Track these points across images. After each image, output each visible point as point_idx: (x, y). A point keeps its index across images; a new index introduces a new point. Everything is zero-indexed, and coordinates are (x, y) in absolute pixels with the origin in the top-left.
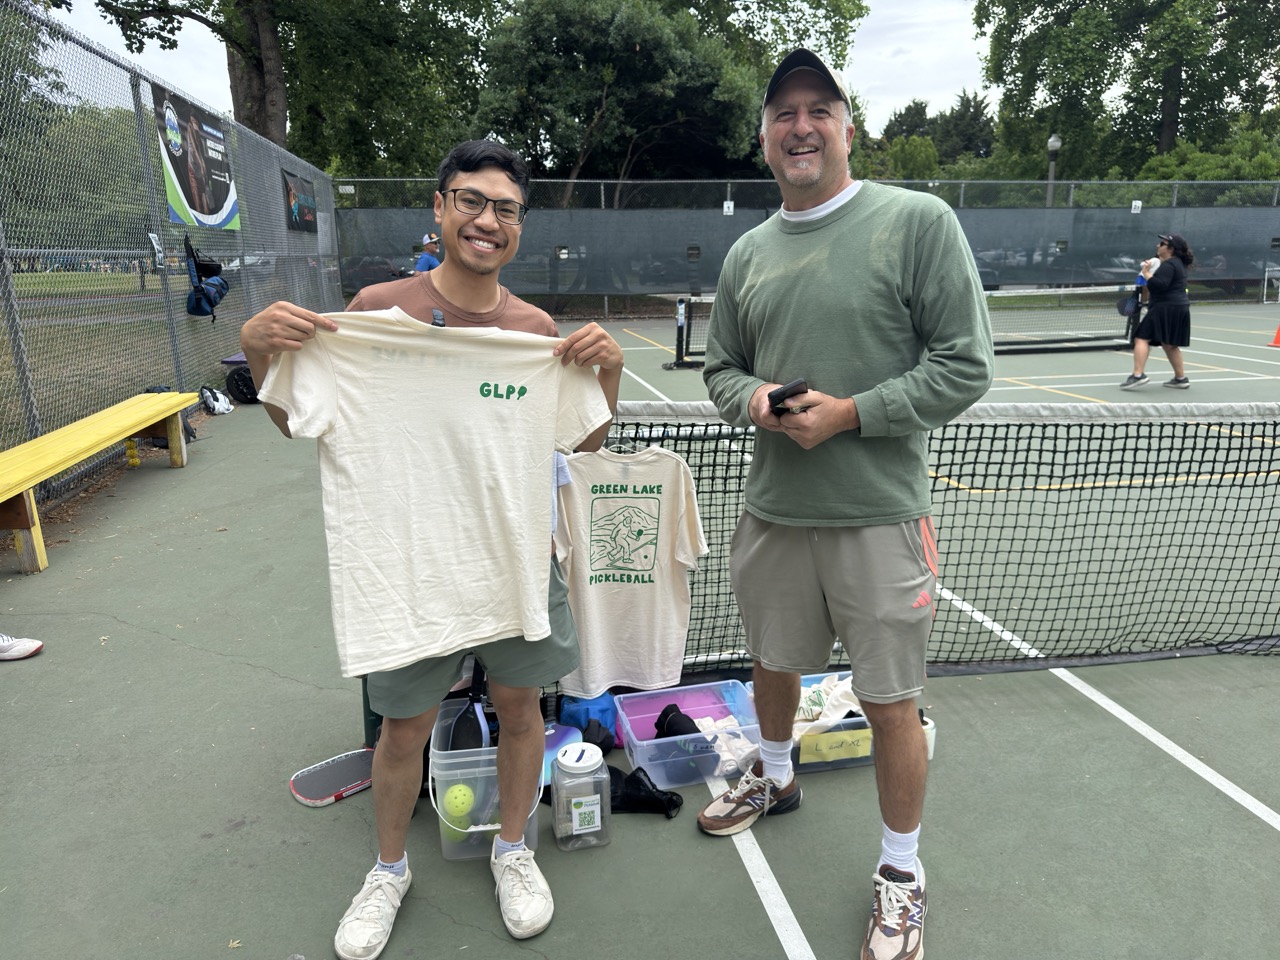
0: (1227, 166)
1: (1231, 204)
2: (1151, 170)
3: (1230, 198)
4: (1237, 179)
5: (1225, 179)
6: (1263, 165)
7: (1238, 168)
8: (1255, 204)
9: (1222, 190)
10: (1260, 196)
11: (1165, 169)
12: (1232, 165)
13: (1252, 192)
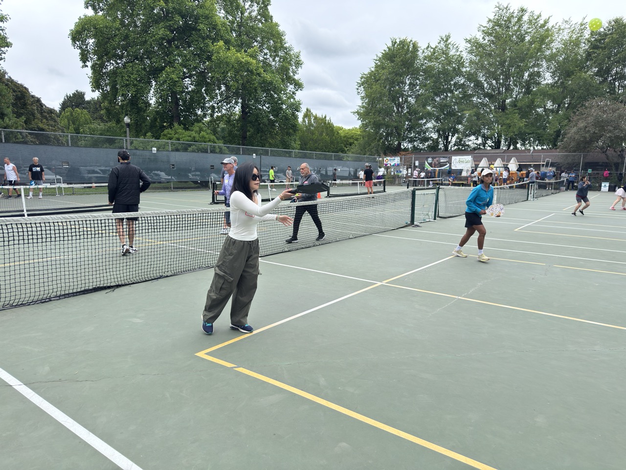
0: (190, 136)
1: (193, 151)
2: (165, 135)
3: (193, 149)
4: (195, 142)
5: (190, 141)
6: (203, 137)
7: (194, 137)
8: (202, 152)
9: (190, 146)
10: (204, 149)
11: (170, 135)
12: (192, 136)
13: (200, 147)
